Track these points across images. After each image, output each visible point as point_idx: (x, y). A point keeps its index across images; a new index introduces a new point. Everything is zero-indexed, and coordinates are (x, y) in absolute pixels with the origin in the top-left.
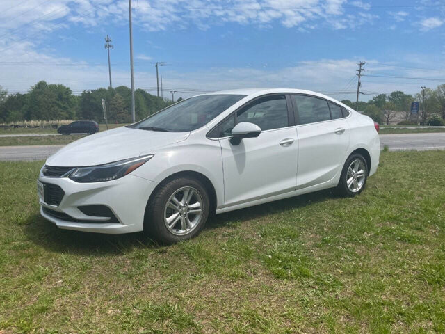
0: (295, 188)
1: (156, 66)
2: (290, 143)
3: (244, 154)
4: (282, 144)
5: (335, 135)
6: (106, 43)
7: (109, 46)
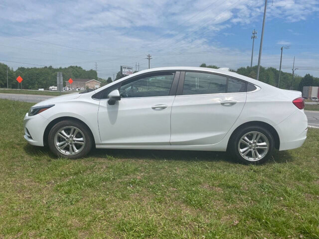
0: (170, 144)
1: (282, 49)
2: (164, 108)
3: (117, 112)
4: (154, 108)
5: (221, 106)
6: (253, 35)
7: (254, 37)
